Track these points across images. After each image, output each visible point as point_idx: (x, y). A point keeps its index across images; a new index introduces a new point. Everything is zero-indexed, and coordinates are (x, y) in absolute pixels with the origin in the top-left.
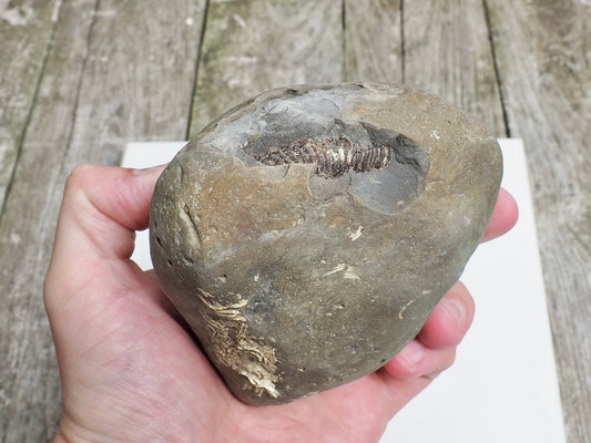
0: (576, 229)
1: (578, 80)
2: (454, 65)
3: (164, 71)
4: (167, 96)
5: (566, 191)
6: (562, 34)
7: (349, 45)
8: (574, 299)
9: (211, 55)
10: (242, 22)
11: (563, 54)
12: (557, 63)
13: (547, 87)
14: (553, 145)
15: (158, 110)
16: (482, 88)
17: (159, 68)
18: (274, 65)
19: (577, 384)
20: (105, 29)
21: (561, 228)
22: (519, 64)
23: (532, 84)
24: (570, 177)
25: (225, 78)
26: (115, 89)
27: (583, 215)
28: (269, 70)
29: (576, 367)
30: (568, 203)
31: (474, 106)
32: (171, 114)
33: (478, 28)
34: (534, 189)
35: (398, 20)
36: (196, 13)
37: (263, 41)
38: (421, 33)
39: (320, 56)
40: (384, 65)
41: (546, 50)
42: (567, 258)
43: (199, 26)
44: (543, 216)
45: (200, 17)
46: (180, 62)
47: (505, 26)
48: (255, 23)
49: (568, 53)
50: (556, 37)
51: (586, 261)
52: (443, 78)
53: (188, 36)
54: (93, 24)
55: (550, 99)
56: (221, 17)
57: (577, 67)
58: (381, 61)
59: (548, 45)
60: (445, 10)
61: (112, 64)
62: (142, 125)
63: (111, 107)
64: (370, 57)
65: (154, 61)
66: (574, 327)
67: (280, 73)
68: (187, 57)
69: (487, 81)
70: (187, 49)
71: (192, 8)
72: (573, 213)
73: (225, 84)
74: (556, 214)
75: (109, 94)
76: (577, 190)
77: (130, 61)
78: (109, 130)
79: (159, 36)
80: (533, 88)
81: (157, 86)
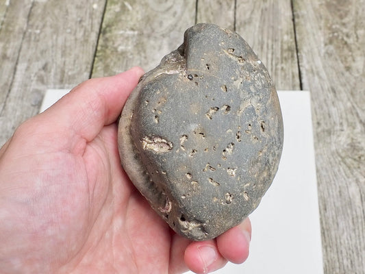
0: (343, 155)
1: (350, 50)
2: (268, 38)
3: (76, 39)
4: (77, 57)
5: (338, 127)
9: (108, 29)
10: (130, 7)
11: (342, 31)
12: (337, 37)
13: (329, 54)
14: (331, 95)
15: (70, 67)
16: (285, 55)
17: (73, 38)
18: (149, 36)
19: (337, 264)
20: (39, 11)
21: (333, 154)
22: (312, 38)
23: (319, 52)
24: (341, 117)
25: (116, 45)
26: (43, 52)
27: (348, 145)
28: (145, 40)
29: (337, 252)
30: (339, 136)
31: (279, 66)
32: (79, 69)
33: (286, 13)
34: (316, 125)
35: (233, 7)
36: (100, 0)
37: (142, 20)
39: (179, 31)
41: (330, 28)
42: (335, 175)
43: (101, 9)
44: (321, 145)
45: (103, 3)
46: (87, 34)
47: (304, 12)
48: (138, 7)
49: (345, 30)
50: (337, 19)
51: (348, 177)
52: (260, 47)
53: (94, 17)
54: (31, 8)
55: (331, 62)
56: (116, 3)
57: (350, 41)
59: (333, 24)
61: (42, 35)
62: (59, 77)
63: (40, 64)
65: (70, 33)
66: (338, 224)
67: (152, 42)
68: (92, 30)
69: (289, 49)
70: (92, 25)
72: (342, 143)
73: (116, 49)
74: (330, 143)
75: (39, 55)
76: (345, 127)
77: (54, 32)
78: (37, 80)
79: (75, 16)
80: (320, 55)
81: (71, 50)
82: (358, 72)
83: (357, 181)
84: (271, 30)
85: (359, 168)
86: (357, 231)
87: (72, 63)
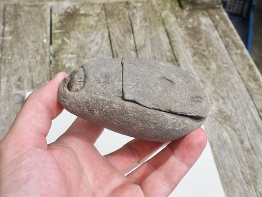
0: (216, 116)
1: (207, 59)
2: (158, 55)
3: (37, 61)
4: (40, 72)
6: (198, 41)
7: (114, 48)
8: (219, 143)
9: (56, 54)
10: (67, 41)
11: (200, 49)
12: (198, 52)
14: (201, 84)
15: (37, 78)
17: (34, 61)
18: (84, 57)
19: (226, 176)
20: (8, 45)
21: (210, 116)
22: (183, 53)
23: (190, 60)
24: (210, 96)
25: (64, 63)
26: (16, 70)
27: (217, 111)
28: (82, 59)
29: (224, 169)
30: (211, 106)
32: (43, 79)
33: (165, 40)
35: (132, 38)
36: (47, 37)
37: (77, 48)
38: (143, 42)
39: (103, 53)
40: (129, 56)
41: (193, 47)
42: (214, 128)
43: (49, 42)
45: (49, 38)
46: (43, 58)
47: (175, 39)
48: (73, 41)
49: (202, 48)
50: (196, 42)
51: (221, 128)
53: (45, 47)
54: (2, 43)
55: (197, 66)
56: (58, 39)
57: (206, 53)
58: (128, 54)
59: (194, 45)
60: (151, 33)
61: (13, 60)
62: (30, 85)
63: (16, 78)
64: (123, 53)
65: (32, 58)
66: (221, 154)
67: (86, 60)
68: (46, 55)
69: (172, 60)
70: (45, 53)
71: (45, 36)
72: (214, 110)
73: (64, 66)
75: (14, 72)
77: (21, 58)
78: (16, 88)
79: (32, 47)
80: (190, 62)
81: (35, 68)
82: (214, 70)
83: (226, 130)
84: (158, 50)
85: (226, 122)
86: (232, 157)
87: (37, 76)
